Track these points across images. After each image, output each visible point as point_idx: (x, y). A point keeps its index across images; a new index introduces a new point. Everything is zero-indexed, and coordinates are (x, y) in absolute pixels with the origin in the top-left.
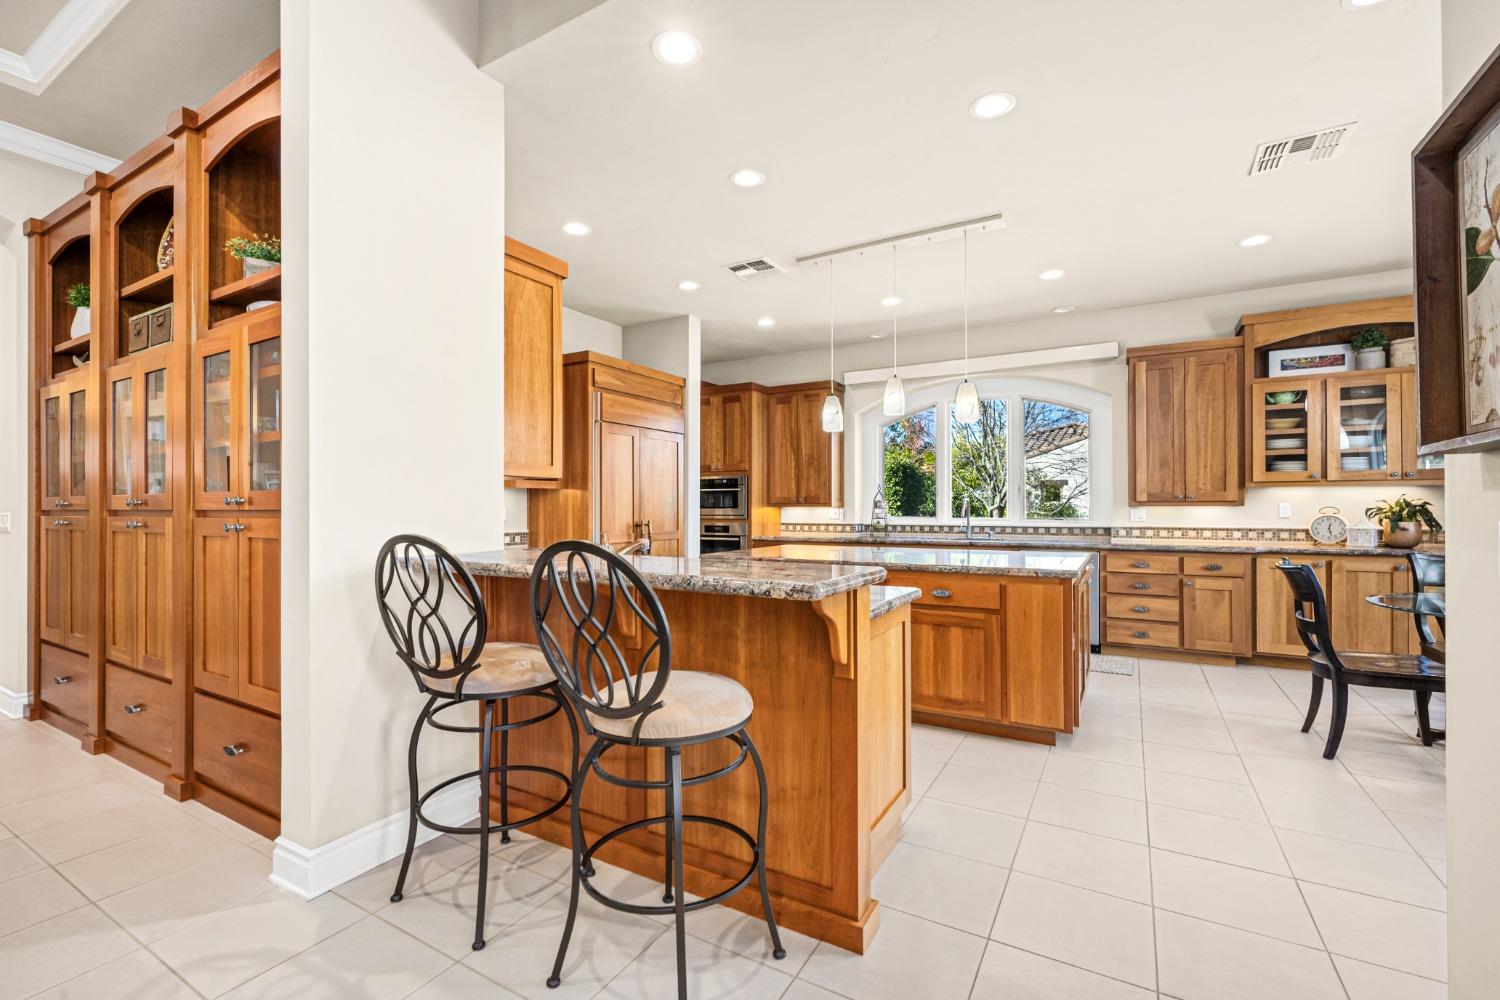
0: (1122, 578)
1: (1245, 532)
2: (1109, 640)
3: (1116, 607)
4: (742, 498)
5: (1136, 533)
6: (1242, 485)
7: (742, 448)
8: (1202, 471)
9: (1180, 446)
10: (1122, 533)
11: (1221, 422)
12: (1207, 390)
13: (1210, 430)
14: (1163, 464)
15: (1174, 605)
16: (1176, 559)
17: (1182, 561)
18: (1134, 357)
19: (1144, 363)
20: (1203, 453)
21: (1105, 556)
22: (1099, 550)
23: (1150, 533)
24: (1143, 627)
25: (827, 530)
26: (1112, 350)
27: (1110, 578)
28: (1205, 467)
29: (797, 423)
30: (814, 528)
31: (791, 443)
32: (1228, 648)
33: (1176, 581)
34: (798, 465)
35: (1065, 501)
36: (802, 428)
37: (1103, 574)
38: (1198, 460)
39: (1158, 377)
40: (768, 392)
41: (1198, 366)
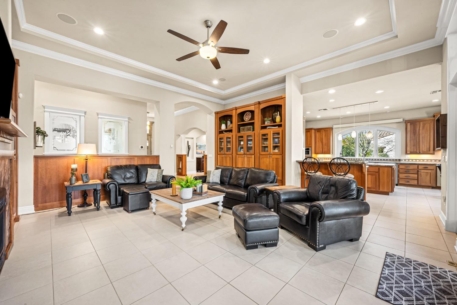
0: (403, 170)
1: (435, 160)
2: (400, 183)
3: (401, 176)
4: (310, 152)
5: (407, 160)
6: (434, 150)
7: (310, 142)
8: (424, 147)
9: (418, 141)
10: (404, 160)
11: (429, 137)
12: (425, 129)
13: (426, 138)
14: (414, 145)
15: (416, 176)
16: (417, 166)
17: (418, 166)
18: (406, 122)
19: (409, 124)
20: (424, 143)
21: (399, 165)
22: (397, 164)
23: (411, 160)
24: (408, 180)
25: (328, 159)
26: (401, 120)
27: (400, 170)
28: (425, 146)
29: (322, 137)
30: (325, 159)
31: (321, 141)
32: (430, 185)
33: (417, 170)
34: (322, 146)
35: (385, 153)
36: (323, 137)
37: (398, 169)
38: (423, 144)
39: (413, 126)
40: (315, 130)
41: (423, 124)
